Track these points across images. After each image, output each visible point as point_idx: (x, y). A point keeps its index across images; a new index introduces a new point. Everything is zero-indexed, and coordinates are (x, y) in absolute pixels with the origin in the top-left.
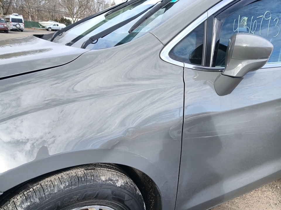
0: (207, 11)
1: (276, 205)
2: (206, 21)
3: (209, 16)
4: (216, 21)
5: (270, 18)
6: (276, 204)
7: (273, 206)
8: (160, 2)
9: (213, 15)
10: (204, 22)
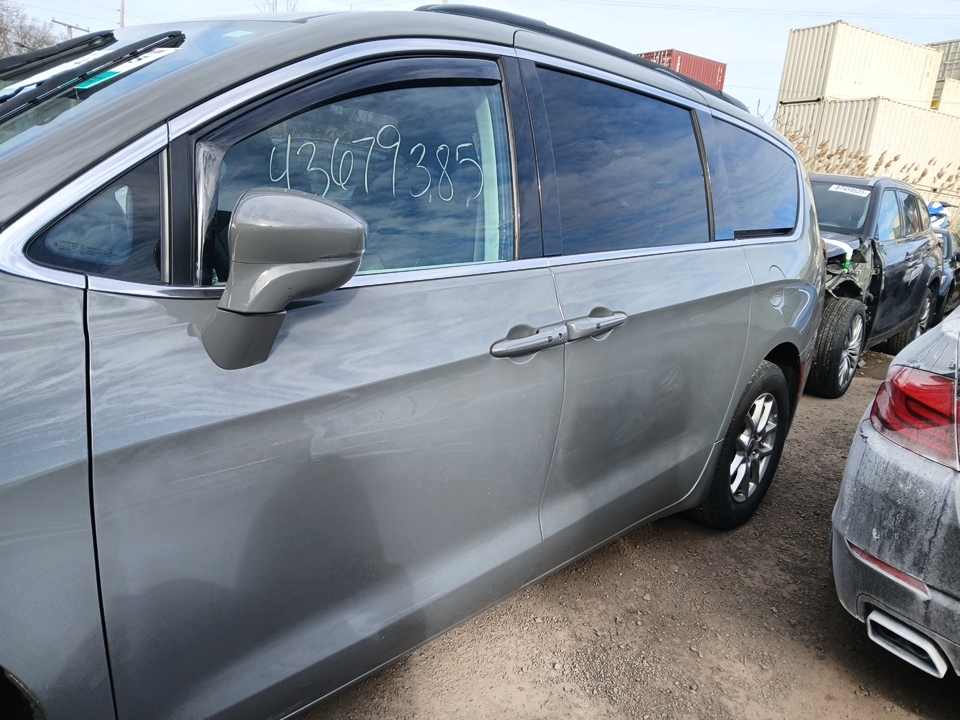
0: (166, 121)
1: (521, 673)
2: (165, 151)
3: (172, 138)
4: (203, 150)
5: (398, 144)
6: (522, 669)
7: (512, 676)
8: (34, 87)
9: (191, 132)
10: (157, 153)
